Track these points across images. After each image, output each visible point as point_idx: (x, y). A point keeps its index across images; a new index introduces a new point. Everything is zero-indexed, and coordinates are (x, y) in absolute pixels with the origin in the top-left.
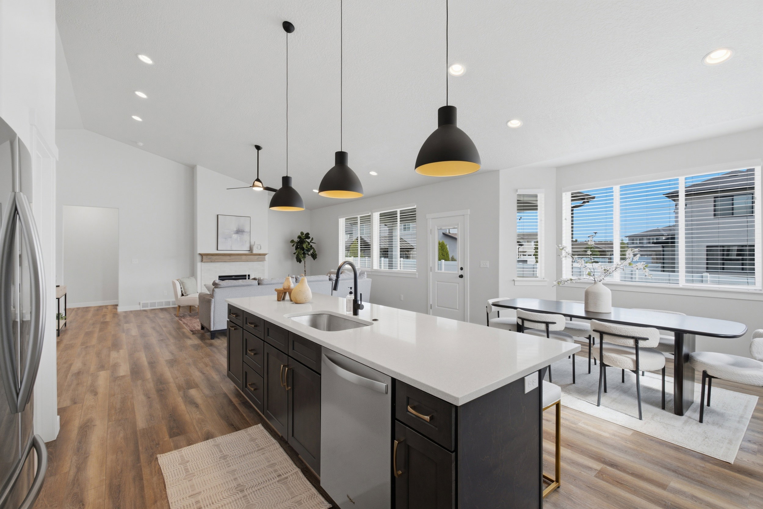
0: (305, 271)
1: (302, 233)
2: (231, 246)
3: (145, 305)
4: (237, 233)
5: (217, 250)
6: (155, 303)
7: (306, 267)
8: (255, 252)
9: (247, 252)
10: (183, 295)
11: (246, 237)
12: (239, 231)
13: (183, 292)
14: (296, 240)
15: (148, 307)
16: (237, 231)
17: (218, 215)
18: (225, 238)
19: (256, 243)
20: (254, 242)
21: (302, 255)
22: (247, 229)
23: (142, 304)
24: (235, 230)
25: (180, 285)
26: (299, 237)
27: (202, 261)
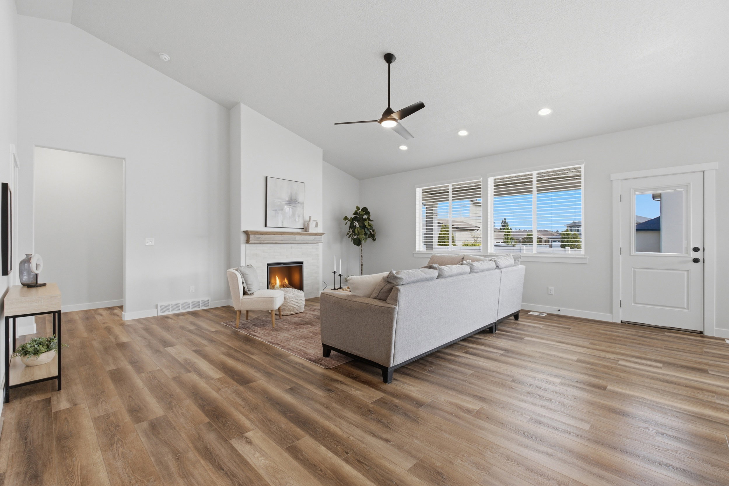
0: (362, 256)
1: (358, 208)
2: (282, 222)
3: (165, 308)
4: (289, 204)
5: (266, 226)
6: (179, 304)
7: (362, 251)
8: (311, 230)
9: (299, 231)
10: (245, 293)
11: (299, 210)
12: (292, 201)
13: (246, 289)
14: (351, 216)
15: (169, 311)
16: (289, 201)
17: (266, 178)
18: (276, 210)
19: (312, 219)
20: (310, 217)
21: (364, 235)
22: (300, 199)
23: (161, 306)
24: (287, 199)
25: (242, 278)
26: (356, 213)
27: (248, 242)
